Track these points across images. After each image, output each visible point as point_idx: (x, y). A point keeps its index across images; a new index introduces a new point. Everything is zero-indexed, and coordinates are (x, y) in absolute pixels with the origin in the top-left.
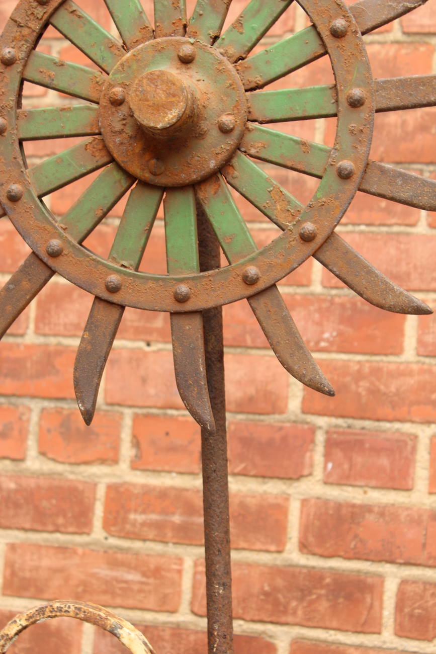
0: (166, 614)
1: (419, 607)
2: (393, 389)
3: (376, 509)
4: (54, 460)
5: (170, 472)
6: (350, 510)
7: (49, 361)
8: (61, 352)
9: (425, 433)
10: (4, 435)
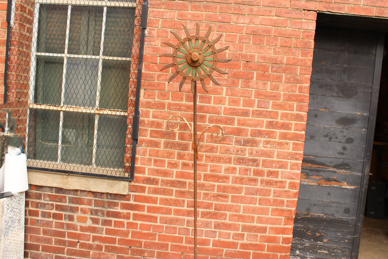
1: (211, 119)
2: (209, 90)
4: (160, 99)
5: (177, 101)
7: (159, 85)
8: (161, 83)
9: (213, 96)
10: (152, 95)
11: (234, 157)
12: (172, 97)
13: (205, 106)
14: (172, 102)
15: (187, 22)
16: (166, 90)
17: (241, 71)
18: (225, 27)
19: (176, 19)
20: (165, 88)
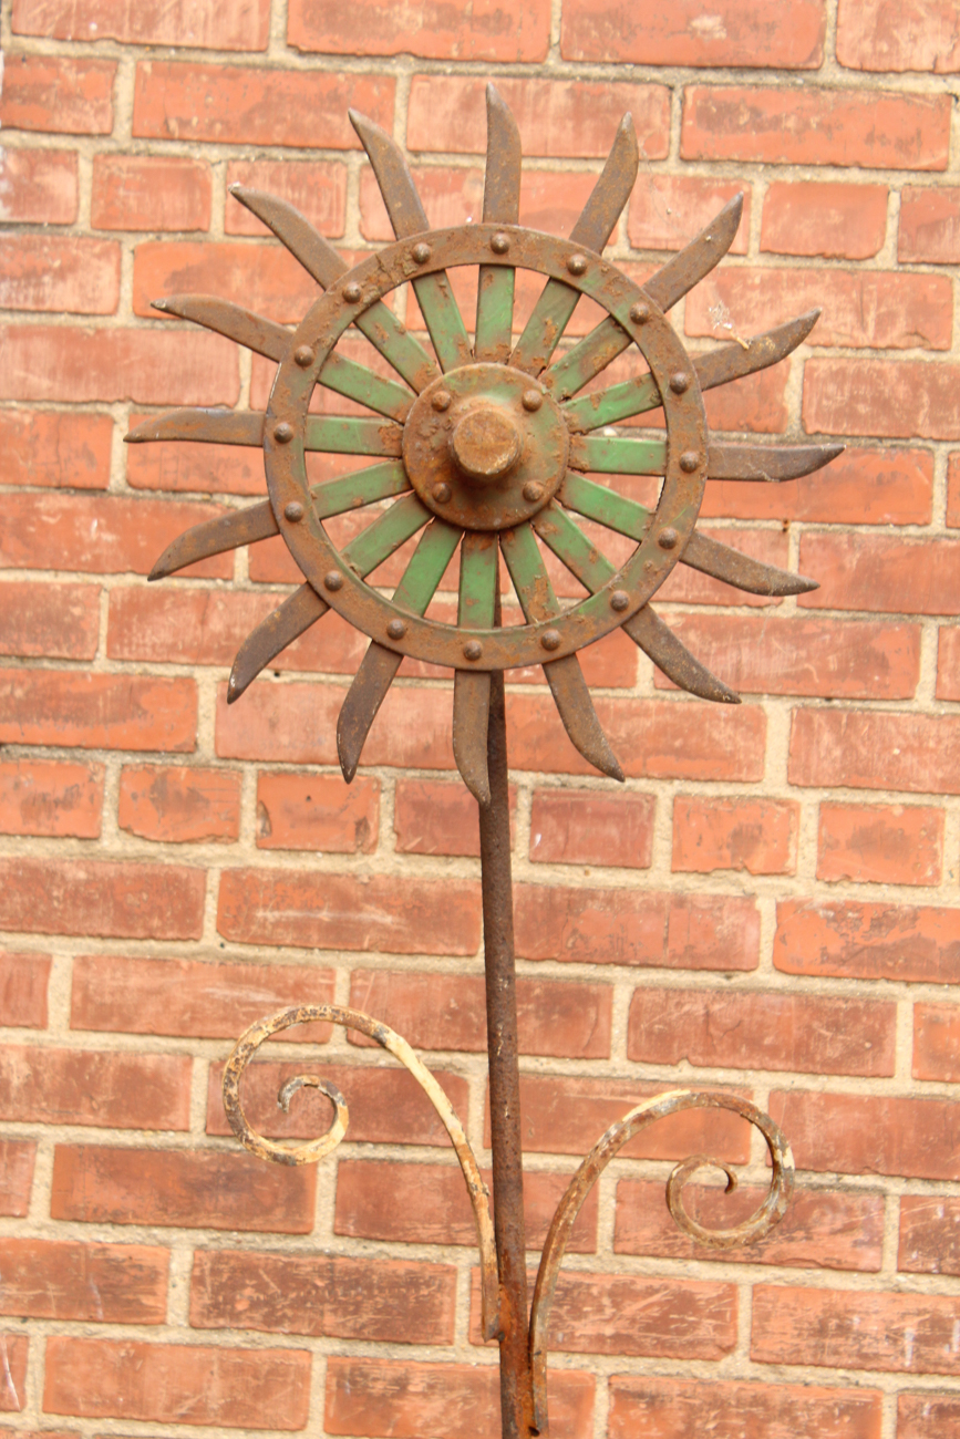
0: (312, 1046)
1: (659, 1022)
2: (623, 734)
3: (602, 895)
4: (143, 838)
5: (313, 851)
6: (566, 896)
7: (131, 697)
8: (149, 684)
9: (665, 792)
10: (66, 803)
11: (902, 1393)
12: (264, 812)
13: (589, 894)
14: (269, 862)
15: (392, 81)
16: (207, 750)
17: (935, 539)
18: (768, 114)
19: (278, 54)
20: (195, 726)
